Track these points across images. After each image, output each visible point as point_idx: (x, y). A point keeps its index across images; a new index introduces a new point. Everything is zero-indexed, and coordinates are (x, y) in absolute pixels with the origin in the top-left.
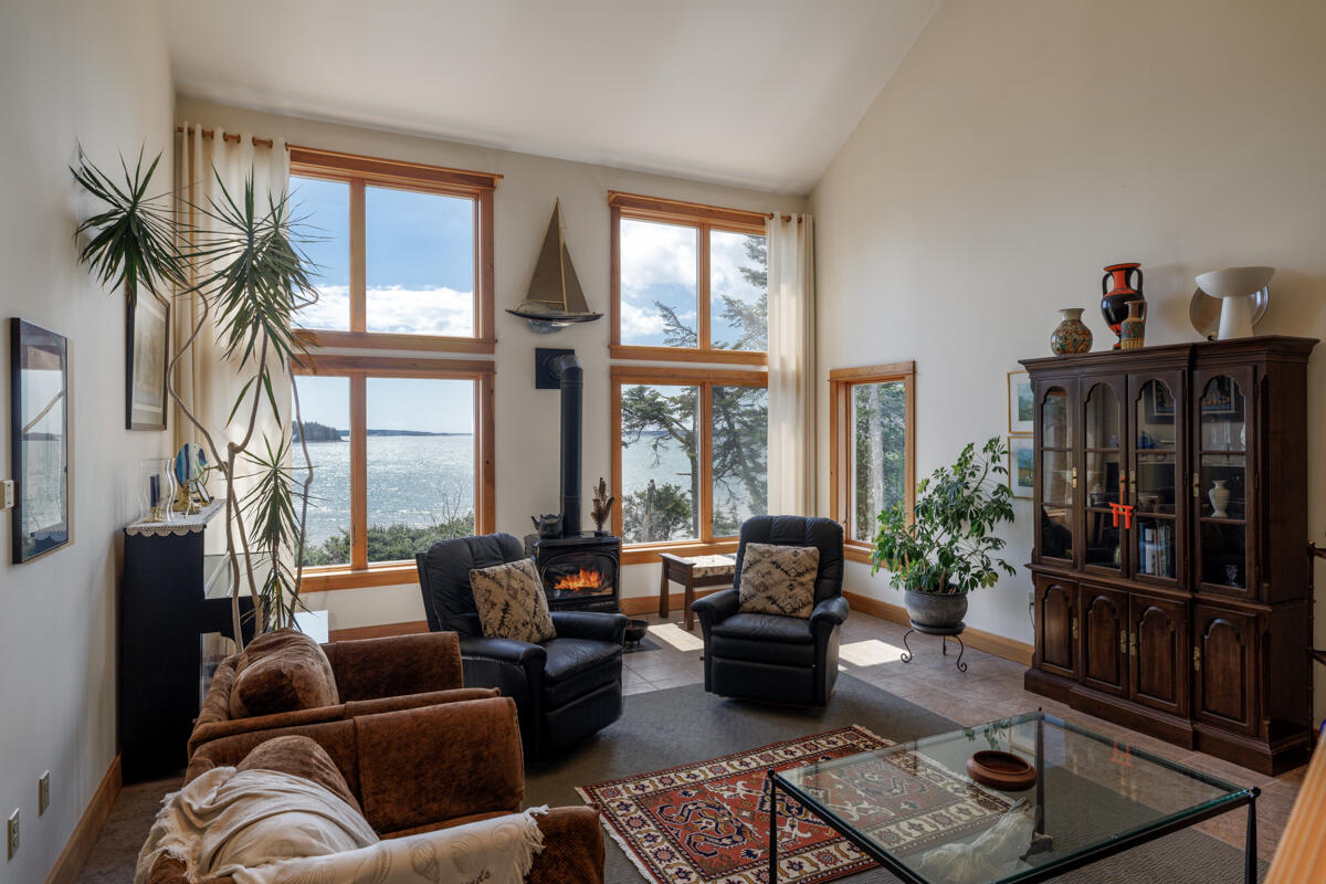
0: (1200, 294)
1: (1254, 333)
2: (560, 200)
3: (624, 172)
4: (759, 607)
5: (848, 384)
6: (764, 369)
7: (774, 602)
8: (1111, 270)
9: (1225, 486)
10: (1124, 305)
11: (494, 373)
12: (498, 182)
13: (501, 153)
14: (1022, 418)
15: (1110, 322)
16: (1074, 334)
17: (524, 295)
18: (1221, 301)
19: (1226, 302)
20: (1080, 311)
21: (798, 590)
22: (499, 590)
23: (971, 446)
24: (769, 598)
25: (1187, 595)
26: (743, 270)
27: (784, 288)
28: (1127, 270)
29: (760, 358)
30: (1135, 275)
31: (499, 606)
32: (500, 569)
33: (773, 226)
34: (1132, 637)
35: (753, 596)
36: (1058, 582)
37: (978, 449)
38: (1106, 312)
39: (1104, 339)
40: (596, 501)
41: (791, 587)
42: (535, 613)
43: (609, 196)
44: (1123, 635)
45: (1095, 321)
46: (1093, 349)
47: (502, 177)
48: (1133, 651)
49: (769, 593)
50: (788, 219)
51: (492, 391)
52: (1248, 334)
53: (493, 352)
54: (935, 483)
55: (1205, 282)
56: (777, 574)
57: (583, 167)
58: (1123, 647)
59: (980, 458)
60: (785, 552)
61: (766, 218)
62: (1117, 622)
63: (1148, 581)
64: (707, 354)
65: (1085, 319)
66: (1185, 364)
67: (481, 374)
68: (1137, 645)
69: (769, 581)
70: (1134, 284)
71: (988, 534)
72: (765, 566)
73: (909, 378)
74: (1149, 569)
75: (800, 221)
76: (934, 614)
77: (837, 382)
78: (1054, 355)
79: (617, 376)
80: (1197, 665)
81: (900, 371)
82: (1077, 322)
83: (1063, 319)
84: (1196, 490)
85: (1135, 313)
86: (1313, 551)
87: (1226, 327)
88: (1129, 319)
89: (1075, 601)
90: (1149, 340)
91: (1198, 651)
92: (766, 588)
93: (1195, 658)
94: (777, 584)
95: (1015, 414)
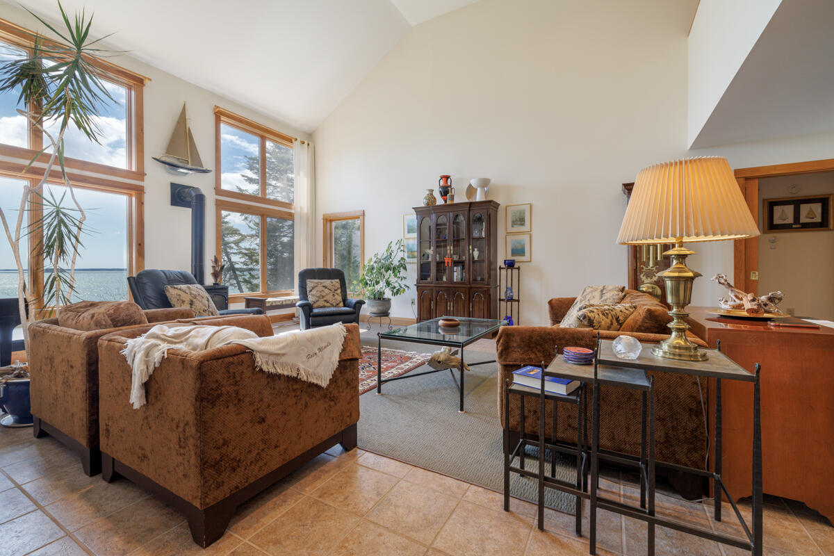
0: (470, 186)
1: (486, 197)
2: (187, 103)
3: (221, 98)
4: (321, 305)
5: (331, 221)
6: (293, 211)
7: (328, 302)
8: (442, 178)
9: (477, 250)
10: (445, 191)
11: (144, 193)
12: (146, 82)
13: (148, 66)
14: (409, 232)
15: (442, 196)
16: (431, 197)
17: (165, 151)
18: (477, 189)
19: (479, 190)
20: (433, 191)
21: (336, 296)
22: (185, 295)
23: (391, 242)
24: (325, 301)
25: (469, 286)
26: (243, 176)
27: (302, 173)
28: (447, 177)
29: (288, 205)
30: (449, 180)
31: (187, 302)
32: (184, 287)
33: (296, 144)
34: (452, 304)
35: (317, 301)
36: (425, 289)
37: (394, 243)
38: (441, 192)
39: (440, 201)
40: (214, 267)
41: (334, 295)
42: (209, 306)
43: (214, 109)
44: (449, 304)
45: (437, 194)
46: (437, 204)
47: (150, 80)
48: (451, 309)
49: (325, 299)
50: (303, 143)
51: (143, 203)
52: (484, 199)
53: (143, 180)
54: (374, 259)
55: (474, 182)
56: (327, 291)
57: (199, 89)
58: (449, 308)
59: (394, 248)
60: (327, 282)
61: (293, 140)
62: (447, 300)
63: (456, 283)
64: (263, 200)
65: (434, 194)
66: (468, 208)
67: (133, 192)
68: (453, 307)
69: (324, 294)
70: (449, 184)
71: (398, 275)
73: (361, 218)
74: (455, 280)
75: (308, 145)
76: (381, 308)
77: (327, 220)
78: (424, 206)
79: (220, 205)
80: (471, 309)
81: (357, 214)
82: (432, 194)
83: (427, 193)
84: (471, 251)
85: (451, 192)
86: (500, 268)
87: (479, 197)
88: (450, 194)
89: (432, 295)
90: (456, 201)
91: (471, 304)
92: (323, 297)
93: (471, 306)
94: (327, 295)
95: (406, 231)
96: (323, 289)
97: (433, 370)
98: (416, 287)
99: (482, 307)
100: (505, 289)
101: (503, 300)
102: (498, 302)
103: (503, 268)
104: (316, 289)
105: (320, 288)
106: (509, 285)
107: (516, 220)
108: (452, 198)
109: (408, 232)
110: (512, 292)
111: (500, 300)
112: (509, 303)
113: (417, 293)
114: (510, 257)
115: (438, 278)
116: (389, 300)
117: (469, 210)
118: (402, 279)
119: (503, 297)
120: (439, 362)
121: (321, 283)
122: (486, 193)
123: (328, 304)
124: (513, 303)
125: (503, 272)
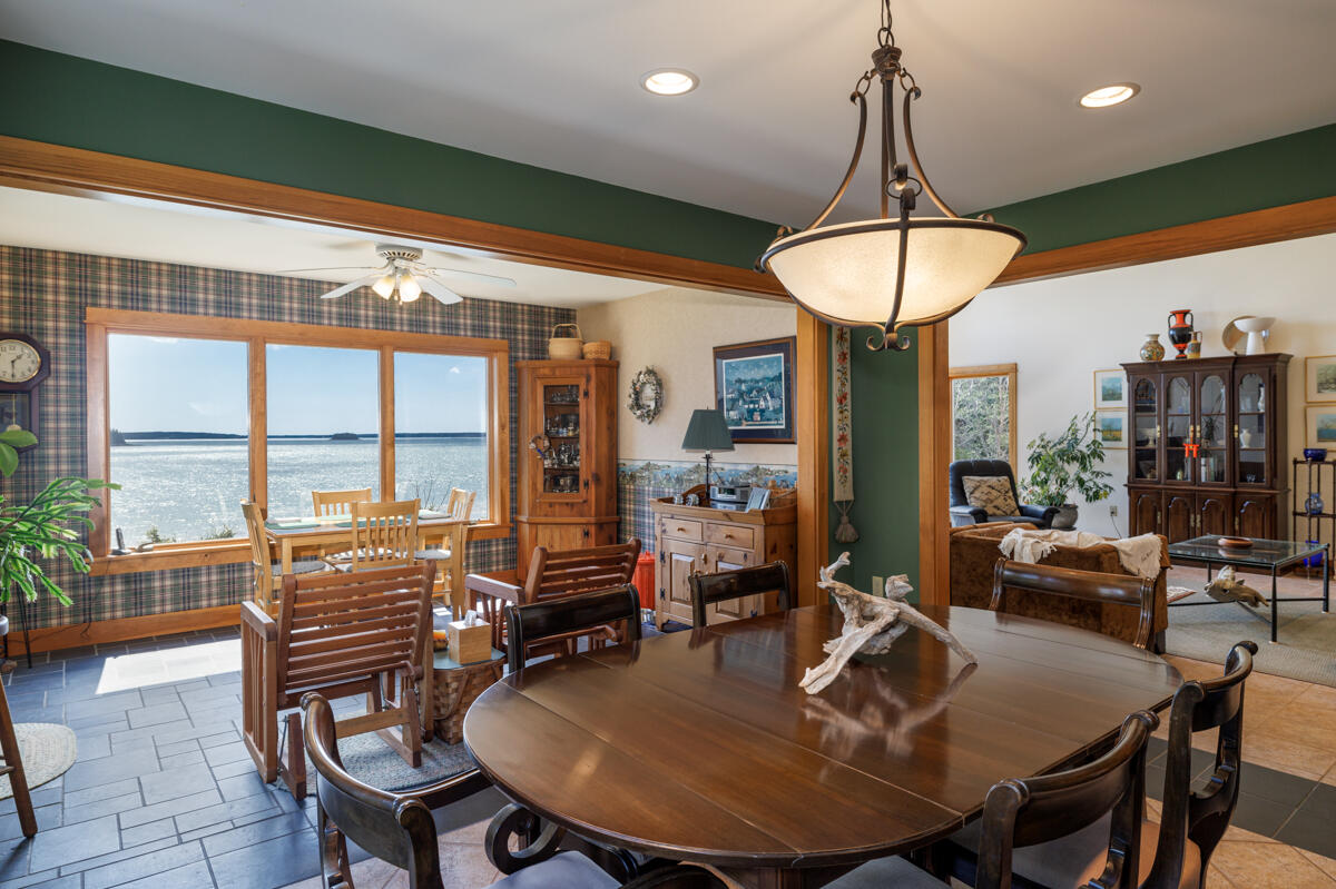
0: (1232, 327)
1: (1266, 349)
4: (990, 513)
5: (951, 379)
7: (999, 509)
8: (1174, 314)
9: (1249, 432)
10: (1182, 336)
14: (1108, 398)
15: (1175, 344)
16: (1155, 346)
18: (1247, 334)
19: (1251, 335)
20: (1158, 336)
21: (1009, 501)
23: (1075, 416)
24: (995, 507)
25: (1232, 490)
28: (1185, 313)
30: (1188, 316)
34: (1198, 517)
35: (983, 507)
36: (1144, 494)
38: (1173, 337)
39: (1171, 353)
41: (1005, 499)
44: (1192, 516)
45: (1165, 341)
46: (1166, 358)
48: (1198, 525)
49: (995, 504)
52: (1262, 352)
55: (1241, 325)
56: (995, 493)
58: (1192, 524)
60: (993, 480)
62: (1188, 510)
63: (1205, 485)
65: (1160, 340)
66: (1231, 367)
68: (1201, 521)
69: (992, 497)
72: (985, 489)
73: (1011, 374)
74: (1203, 480)
76: (1063, 520)
78: (1141, 361)
81: (1003, 368)
82: (1156, 342)
83: (1148, 339)
84: (1236, 434)
85: (1196, 338)
86: (1296, 462)
87: (1251, 347)
88: (1192, 342)
89: (1159, 503)
90: (1205, 353)
91: (1237, 519)
92: (992, 501)
93: (1236, 523)
94: (996, 498)
95: (1100, 397)
96: (990, 490)
97: (1214, 600)
98: (1126, 489)
99: (1258, 523)
100: (1307, 497)
101: (1302, 514)
102: (1291, 518)
103: (1302, 462)
104: (980, 490)
105: (986, 489)
106: (1314, 490)
107: (1327, 382)
108: (1197, 348)
109: (1104, 399)
110: (1319, 501)
111: (1295, 514)
112: (1314, 520)
113: (1127, 498)
114: (1314, 444)
115: (1171, 475)
116: (1074, 508)
117: (1234, 369)
118: (1097, 476)
119: (1301, 508)
120: (1225, 591)
121: (986, 482)
122: (1266, 341)
123: (999, 512)
124: (1322, 520)
125: (1303, 469)
